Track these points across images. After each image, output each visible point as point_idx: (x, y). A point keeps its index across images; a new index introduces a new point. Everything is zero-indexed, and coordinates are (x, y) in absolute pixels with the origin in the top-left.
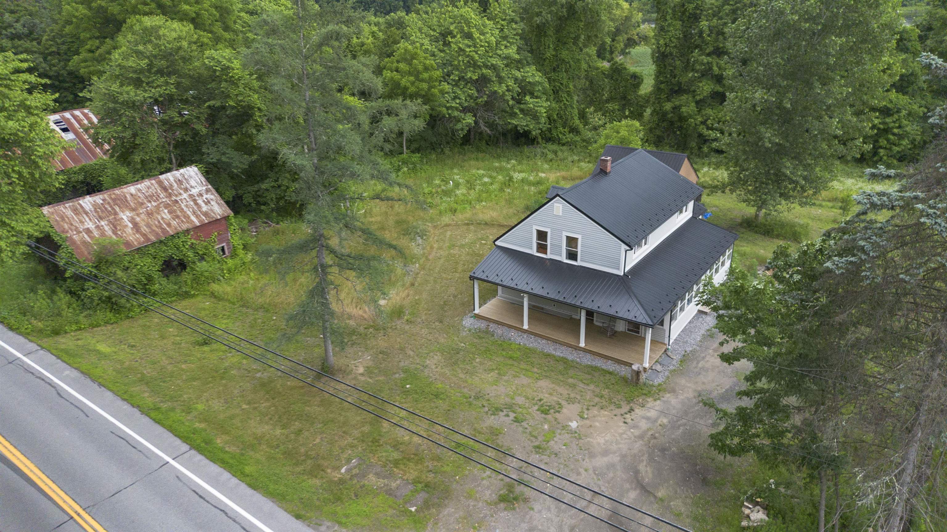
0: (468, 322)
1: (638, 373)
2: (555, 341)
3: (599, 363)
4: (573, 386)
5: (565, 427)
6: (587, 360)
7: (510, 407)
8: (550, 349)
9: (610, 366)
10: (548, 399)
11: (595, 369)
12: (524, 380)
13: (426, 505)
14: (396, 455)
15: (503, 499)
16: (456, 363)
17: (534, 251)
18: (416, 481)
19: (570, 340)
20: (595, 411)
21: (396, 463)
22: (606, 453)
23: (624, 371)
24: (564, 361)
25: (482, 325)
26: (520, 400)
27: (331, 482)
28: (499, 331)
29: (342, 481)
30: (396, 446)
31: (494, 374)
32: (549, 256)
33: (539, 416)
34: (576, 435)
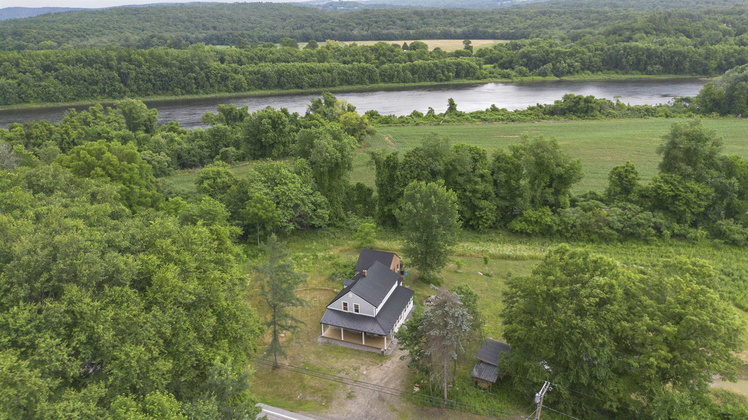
0: (320, 340)
1: (383, 352)
2: (354, 343)
3: (370, 350)
4: (362, 360)
5: (362, 374)
6: (366, 349)
7: (344, 370)
8: (352, 347)
9: (374, 350)
10: (356, 365)
11: (369, 352)
12: (346, 360)
13: (327, 402)
14: (312, 390)
15: (348, 397)
16: (320, 357)
17: (342, 310)
18: (322, 396)
19: (359, 342)
20: (371, 367)
21: (314, 393)
22: (375, 380)
23: (378, 352)
24: (358, 350)
25: (326, 340)
26: (346, 367)
27: (296, 401)
28: (333, 342)
29: (299, 400)
30: (311, 388)
31: (335, 359)
32: (348, 311)
33: (354, 371)
34: (366, 376)
